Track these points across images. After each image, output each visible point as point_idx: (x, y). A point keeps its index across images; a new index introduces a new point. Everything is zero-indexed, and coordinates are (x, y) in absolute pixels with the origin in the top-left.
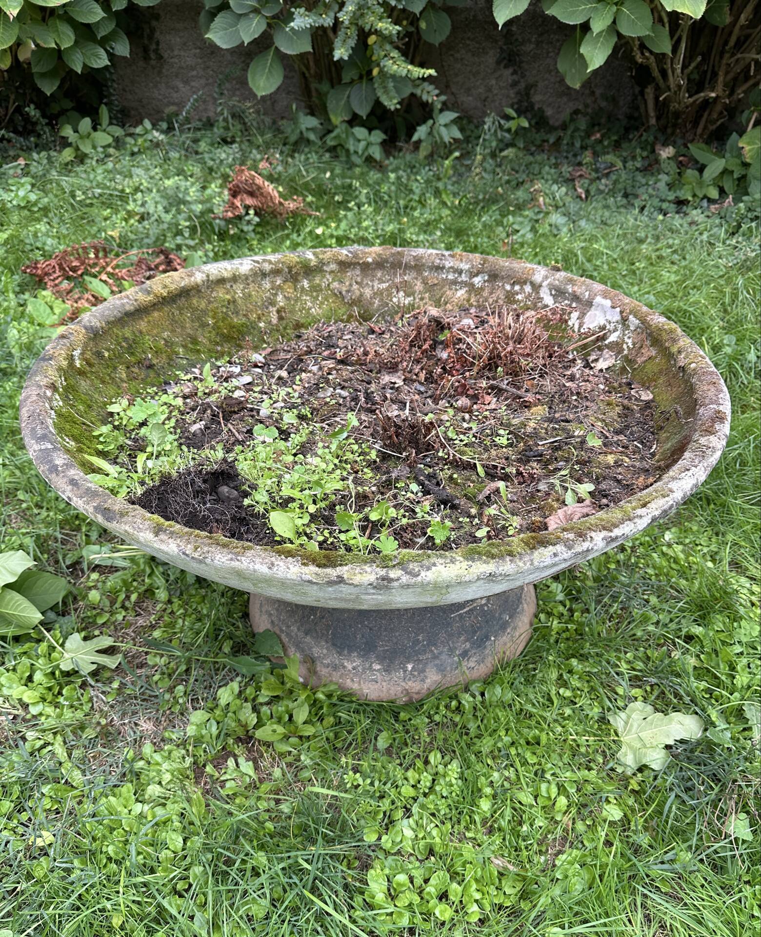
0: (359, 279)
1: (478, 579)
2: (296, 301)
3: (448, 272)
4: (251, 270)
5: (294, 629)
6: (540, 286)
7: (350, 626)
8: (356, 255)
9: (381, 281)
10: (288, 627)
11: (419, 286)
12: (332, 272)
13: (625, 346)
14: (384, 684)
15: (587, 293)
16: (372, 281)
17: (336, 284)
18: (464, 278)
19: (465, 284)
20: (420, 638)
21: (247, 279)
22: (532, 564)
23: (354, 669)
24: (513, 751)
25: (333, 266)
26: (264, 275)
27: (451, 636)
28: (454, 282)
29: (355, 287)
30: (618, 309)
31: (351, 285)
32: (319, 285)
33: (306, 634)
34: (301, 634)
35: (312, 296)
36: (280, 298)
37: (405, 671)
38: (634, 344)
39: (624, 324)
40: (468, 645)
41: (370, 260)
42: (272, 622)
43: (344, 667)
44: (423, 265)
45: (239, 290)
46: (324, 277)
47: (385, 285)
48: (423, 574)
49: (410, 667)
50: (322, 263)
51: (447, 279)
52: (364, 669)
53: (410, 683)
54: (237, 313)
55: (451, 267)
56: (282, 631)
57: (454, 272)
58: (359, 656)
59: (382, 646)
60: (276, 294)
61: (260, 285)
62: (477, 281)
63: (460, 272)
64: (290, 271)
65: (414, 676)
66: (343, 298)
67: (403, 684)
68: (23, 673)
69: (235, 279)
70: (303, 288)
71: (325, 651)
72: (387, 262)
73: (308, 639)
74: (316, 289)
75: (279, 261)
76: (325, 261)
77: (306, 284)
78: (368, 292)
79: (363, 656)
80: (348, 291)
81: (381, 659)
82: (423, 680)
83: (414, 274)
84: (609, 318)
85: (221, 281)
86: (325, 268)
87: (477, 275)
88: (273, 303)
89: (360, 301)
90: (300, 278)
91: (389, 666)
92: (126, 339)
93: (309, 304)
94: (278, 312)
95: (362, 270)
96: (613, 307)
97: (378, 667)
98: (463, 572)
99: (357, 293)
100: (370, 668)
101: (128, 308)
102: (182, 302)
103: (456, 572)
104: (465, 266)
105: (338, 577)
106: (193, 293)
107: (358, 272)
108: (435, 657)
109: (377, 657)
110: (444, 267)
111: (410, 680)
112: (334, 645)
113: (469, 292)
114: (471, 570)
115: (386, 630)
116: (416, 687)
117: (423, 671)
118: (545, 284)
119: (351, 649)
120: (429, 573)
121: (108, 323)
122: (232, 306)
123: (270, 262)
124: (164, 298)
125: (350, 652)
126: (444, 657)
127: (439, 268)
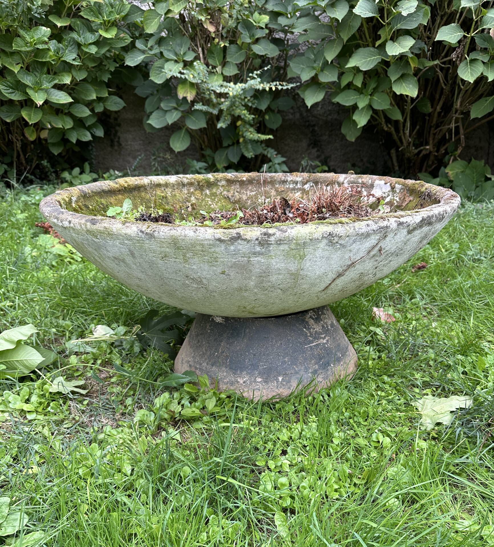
0: (238, 190)
1: (323, 237)
2: (202, 201)
3: (290, 184)
4: (176, 181)
5: (205, 364)
6: (343, 183)
7: (241, 355)
8: (236, 177)
9: (251, 191)
10: (201, 364)
11: (273, 193)
12: (223, 186)
13: (395, 202)
14: (264, 391)
15: (370, 181)
16: (246, 191)
17: (225, 192)
18: (299, 186)
19: (299, 189)
20: (286, 359)
21: (173, 186)
22: (354, 229)
23: (244, 382)
24: (351, 421)
25: (224, 183)
26: (184, 185)
27: (305, 359)
28: (294, 189)
29: (236, 194)
30: (389, 184)
31: (234, 193)
32: (216, 193)
33: (213, 366)
34: (209, 367)
35: (211, 199)
36: (193, 198)
37: (277, 382)
38: (400, 199)
39: (393, 191)
40: (317, 367)
41: (245, 179)
42: (190, 366)
43: (238, 382)
44: (275, 181)
45: (169, 192)
46: (218, 188)
47: (253, 193)
48: (289, 231)
49: (280, 379)
50: (217, 180)
51: (289, 188)
52: (251, 382)
53: (281, 390)
54: (168, 204)
55: (292, 181)
56: (196, 368)
57: (293, 183)
58: (248, 374)
59: (262, 366)
60: (190, 197)
61: (181, 191)
62: (307, 187)
63: (296, 183)
64: (199, 185)
65: (284, 385)
66: (229, 199)
67: (277, 390)
68: (24, 396)
69: (167, 185)
70: (206, 194)
71: (225, 374)
72: (254, 180)
73: (214, 368)
74: (214, 195)
75: (192, 178)
76: (219, 179)
77: (208, 192)
78: (244, 197)
79: (249, 374)
80: (232, 196)
81: (261, 374)
82: (289, 388)
83: (270, 186)
84: (384, 191)
85: (159, 185)
86: (219, 183)
87: (306, 183)
88: (189, 201)
89: (239, 201)
90: (204, 189)
91: (267, 379)
92: (102, 204)
93: (210, 202)
94: (192, 205)
95: (240, 185)
96: (386, 184)
97: (259, 380)
98: (313, 230)
99: (238, 197)
100: (255, 381)
101: (104, 188)
102: (136, 193)
103: (309, 231)
104: (299, 179)
105: (237, 233)
106: (142, 189)
107: (238, 186)
108: (296, 373)
109: (259, 374)
110: (287, 181)
111: (281, 387)
112: (230, 368)
113: (302, 193)
114: (318, 230)
115: (264, 355)
116: (285, 392)
117: (289, 382)
118: (345, 182)
119: (242, 369)
120: (292, 230)
121: (92, 192)
122: (164, 199)
123: (187, 178)
124: (125, 188)
125: (241, 371)
126: (302, 373)
127: (284, 182)
